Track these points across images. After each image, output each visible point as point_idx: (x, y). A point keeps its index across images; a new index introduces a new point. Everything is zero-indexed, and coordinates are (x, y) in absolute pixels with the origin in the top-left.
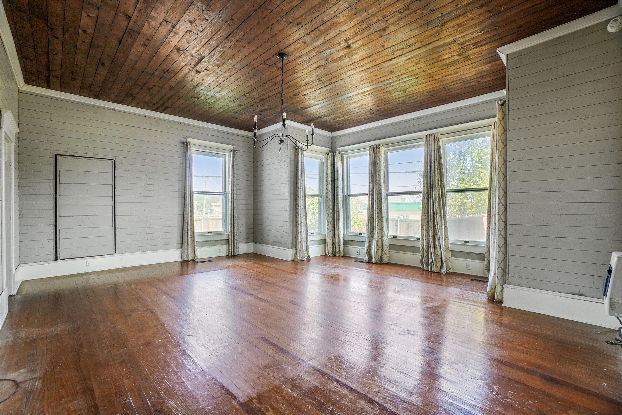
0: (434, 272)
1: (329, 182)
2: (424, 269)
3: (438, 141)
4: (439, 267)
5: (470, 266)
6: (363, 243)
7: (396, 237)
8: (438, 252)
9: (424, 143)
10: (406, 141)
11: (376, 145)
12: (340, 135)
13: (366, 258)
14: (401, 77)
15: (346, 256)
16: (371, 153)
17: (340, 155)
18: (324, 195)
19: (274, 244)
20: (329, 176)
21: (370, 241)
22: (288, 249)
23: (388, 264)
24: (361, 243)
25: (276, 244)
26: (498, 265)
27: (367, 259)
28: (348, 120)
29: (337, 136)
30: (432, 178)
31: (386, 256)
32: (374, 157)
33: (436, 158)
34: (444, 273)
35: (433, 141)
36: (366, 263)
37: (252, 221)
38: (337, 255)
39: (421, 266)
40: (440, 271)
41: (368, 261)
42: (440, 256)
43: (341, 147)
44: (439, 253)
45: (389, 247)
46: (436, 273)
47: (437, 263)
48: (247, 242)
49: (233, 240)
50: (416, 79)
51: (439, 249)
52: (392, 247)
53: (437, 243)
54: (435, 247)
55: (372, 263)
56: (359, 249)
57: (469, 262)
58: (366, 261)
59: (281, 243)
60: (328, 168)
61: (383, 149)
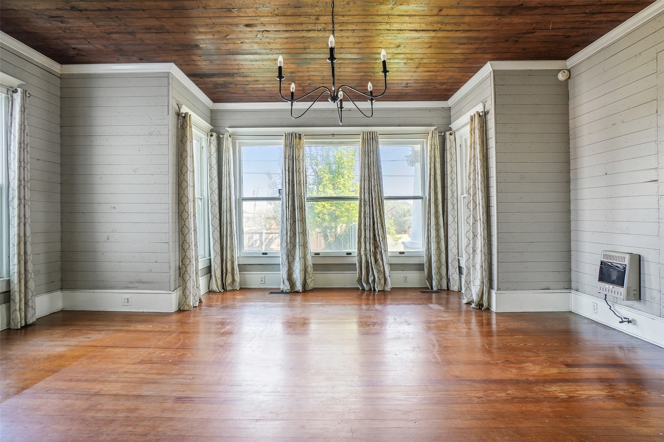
0: (379, 291)
1: (213, 178)
2: (363, 290)
3: (377, 141)
4: (383, 284)
5: (407, 279)
6: (277, 266)
7: (319, 254)
8: (380, 267)
9: (361, 140)
10: (333, 134)
11: (296, 134)
12: (228, 110)
13: (286, 287)
14: (397, 56)
15: (244, 289)
16: (288, 143)
17: (230, 139)
18: (204, 198)
19: (131, 285)
20: (213, 168)
21: (290, 263)
22: (171, 292)
23: (315, 290)
24: (274, 267)
25: (136, 285)
26: (485, 273)
27: (289, 287)
28: (264, 90)
29: (222, 110)
30: (371, 182)
31: (311, 280)
32: (293, 149)
33: (374, 160)
34: (389, 290)
35: (371, 140)
36: (287, 293)
37: (58, 246)
38: (229, 288)
39: (359, 286)
40: (384, 288)
41: (290, 291)
42: (383, 271)
43: (230, 127)
44: (382, 268)
45: (313, 267)
46: (380, 292)
47: (380, 280)
48: (49, 291)
49: (23, 291)
50: (403, 64)
51: (381, 264)
52: (316, 267)
53: (379, 256)
54: (376, 261)
55: (297, 292)
56: (264, 275)
57: (406, 274)
58: (288, 291)
59: (149, 283)
60: (212, 157)
61: (304, 140)
